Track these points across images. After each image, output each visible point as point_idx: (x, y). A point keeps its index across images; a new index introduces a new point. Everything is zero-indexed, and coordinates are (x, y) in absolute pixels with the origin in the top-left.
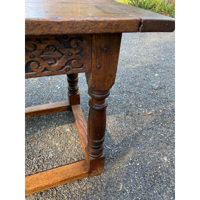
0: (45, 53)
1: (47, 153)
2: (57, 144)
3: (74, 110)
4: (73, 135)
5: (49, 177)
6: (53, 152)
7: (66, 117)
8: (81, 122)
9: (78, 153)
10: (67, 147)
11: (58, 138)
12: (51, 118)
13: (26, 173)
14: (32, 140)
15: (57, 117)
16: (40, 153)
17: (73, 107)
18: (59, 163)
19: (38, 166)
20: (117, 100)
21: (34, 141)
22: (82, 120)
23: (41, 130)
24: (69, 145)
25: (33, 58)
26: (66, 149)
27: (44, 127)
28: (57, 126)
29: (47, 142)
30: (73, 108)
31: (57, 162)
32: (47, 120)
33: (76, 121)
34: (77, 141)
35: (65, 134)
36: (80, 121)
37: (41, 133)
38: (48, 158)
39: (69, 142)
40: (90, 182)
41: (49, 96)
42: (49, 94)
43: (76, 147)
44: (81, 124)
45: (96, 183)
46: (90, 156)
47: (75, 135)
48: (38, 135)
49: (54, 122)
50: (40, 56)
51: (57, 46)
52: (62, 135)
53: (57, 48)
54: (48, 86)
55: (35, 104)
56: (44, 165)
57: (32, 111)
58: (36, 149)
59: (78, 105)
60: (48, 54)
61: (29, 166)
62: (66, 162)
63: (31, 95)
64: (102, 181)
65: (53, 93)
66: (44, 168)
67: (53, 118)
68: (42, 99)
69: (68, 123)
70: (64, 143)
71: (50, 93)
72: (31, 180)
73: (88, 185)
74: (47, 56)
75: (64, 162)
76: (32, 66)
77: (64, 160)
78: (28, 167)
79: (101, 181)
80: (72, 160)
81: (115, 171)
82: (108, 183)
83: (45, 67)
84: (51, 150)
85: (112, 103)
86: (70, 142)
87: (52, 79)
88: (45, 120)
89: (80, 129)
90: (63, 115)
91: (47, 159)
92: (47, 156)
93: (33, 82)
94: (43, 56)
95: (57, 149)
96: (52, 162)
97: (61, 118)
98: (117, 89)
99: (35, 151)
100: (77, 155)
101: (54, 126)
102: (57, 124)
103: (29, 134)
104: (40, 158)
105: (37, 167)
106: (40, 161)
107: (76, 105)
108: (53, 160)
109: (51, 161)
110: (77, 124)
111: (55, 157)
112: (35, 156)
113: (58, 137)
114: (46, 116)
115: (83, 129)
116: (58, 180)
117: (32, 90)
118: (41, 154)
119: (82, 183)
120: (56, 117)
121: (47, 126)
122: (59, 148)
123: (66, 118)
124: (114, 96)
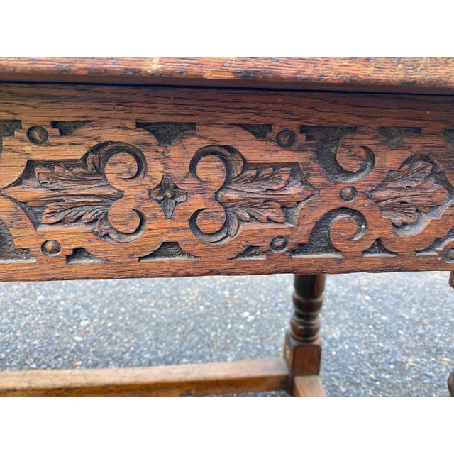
0: (391, 185)
17: (299, 381)
20: (426, 375)
25: (348, 199)
41: (227, 337)
42: (226, 333)
50: (374, 194)
51: (440, 161)
53: (441, 167)
54: (223, 310)
55: (190, 357)
59: (313, 378)
60: (401, 189)
63: (183, 332)
65: (237, 331)
68: (208, 345)
71: (229, 331)
74: (396, 193)
76: (335, 229)
83: (377, 237)
85: (411, 382)
87: (233, 295)
93: (188, 299)
94: (381, 194)
107: (308, 375)
117: (185, 319)
124: (411, 360)
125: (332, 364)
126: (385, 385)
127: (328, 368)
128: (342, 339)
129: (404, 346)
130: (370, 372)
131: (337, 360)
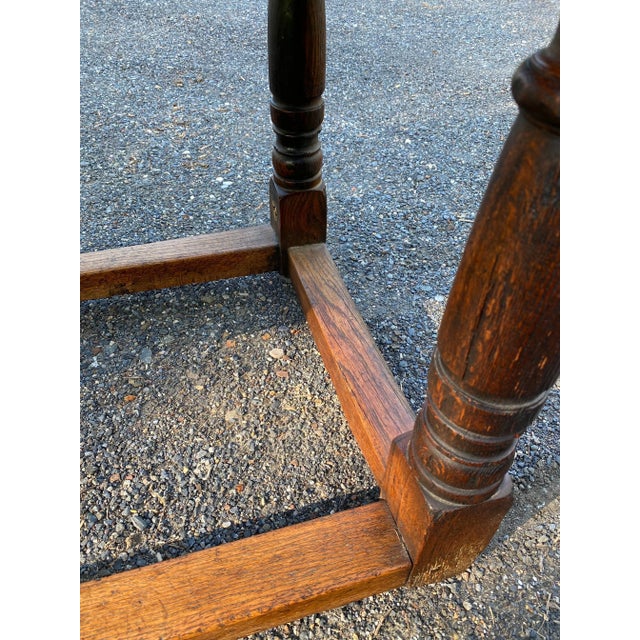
1: (187, 455)
2: (230, 416)
3: (301, 264)
4: (298, 374)
5: (197, 592)
6: (211, 450)
7: (263, 299)
8: (338, 319)
9: (331, 458)
10: (275, 431)
11: (232, 389)
12: (201, 303)
13: (88, 551)
14: (115, 394)
15: (225, 297)
16: (150, 454)
17: (296, 253)
18: (242, 505)
19: (144, 517)
21: (126, 398)
22: (343, 308)
23: (155, 350)
24: (285, 419)
26: (271, 440)
27: (168, 339)
28: (225, 335)
29: (182, 405)
30: (297, 259)
31: (236, 500)
32: (180, 309)
33: (316, 310)
34: (319, 405)
35: (265, 372)
36: (334, 313)
37: (157, 364)
38: (192, 479)
39: (285, 404)
40: (405, 608)
41: (188, 214)
42: (188, 207)
43: (318, 433)
44: (338, 325)
45: (437, 617)
46: (432, 488)
47: (308, 376)
48: (143, 373)
49: (215, 317)
52: (250, 374)
54: (181, 177)
56: (171, 514)
57: (116, 265)
58: (134, 434)
59: (317, 247)
61: (99, 516)
62: (279, 502)
64: (468, 606)
65: (205, 204)
66: (170, 528)
67: (209, 301)
68: (159, 227)
69: (273, 324)
70: (262, 413)
71: (191, 204)
72: (100, 606)
73: (399, 626)
75: (267, 502)
77: (267, 495)
78: (97, 521)
79: (461, 605)
80: (305, 493)
81: (526, 559)
82: (502, 620)
84: (203, 444)
86: (288, 408)
87: (198, 154)
88: (174, 310)
89: (337, 349)
90: (252, 289)
91: (186, 487)
92: (186, 470)
93: (122, 166)
95: (233, 440)
96: (210, 500)
97: (242, 304)
98: (474, 187)
99: (131, 446)
100: (327, 471)
101: (212, 335)
102: (225, 327)
103: (103, 369)
104: (154, 478)
105: (138, 524)
106: (155, 494)
107: (309, 243)
108: (214, 489)
109: (204, 495)
110: (322, 326)
111: (221, 475)
112: (129, 467)
113: (233, 384)
114: (178, 295)
115: (352, 346)
116: (246, 611)
117: (117, 195)
118: (155, 461)
119: (364, 614)
120: (222, 301)
121: (180, 335)
122: (239, 436)
123: (265, 303)
124: (463, 215)
125: (350, 233)
126: (423, 251)
127: (344, 239)
128: (366, 199)
129: (455, 199)
130: (404, 237)
131: (358, 226)
